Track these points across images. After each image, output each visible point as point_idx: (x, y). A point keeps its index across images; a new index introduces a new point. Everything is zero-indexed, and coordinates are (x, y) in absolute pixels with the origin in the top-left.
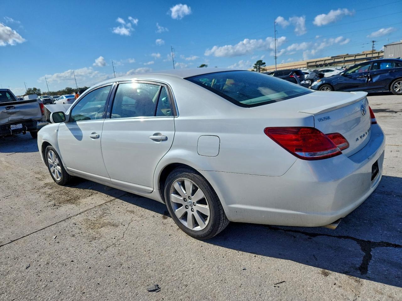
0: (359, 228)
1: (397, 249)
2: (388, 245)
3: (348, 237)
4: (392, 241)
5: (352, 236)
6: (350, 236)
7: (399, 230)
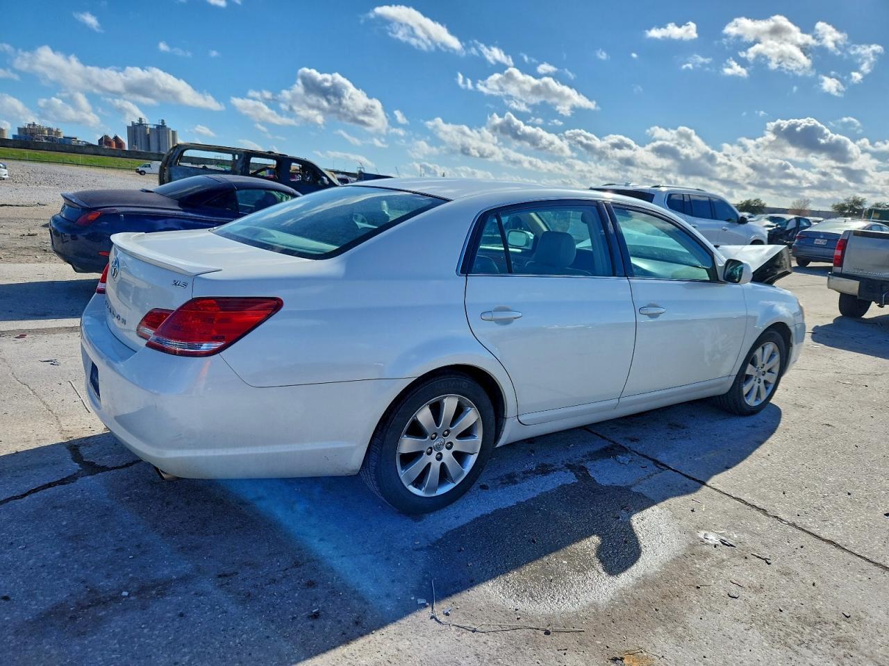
0: (125, 484)
1: (47, 482)
2: (62, 482)
3: (127, 466)
4: (59, 489)
5: (122, 470)
6: (126, 469)
7: (60, 510)
